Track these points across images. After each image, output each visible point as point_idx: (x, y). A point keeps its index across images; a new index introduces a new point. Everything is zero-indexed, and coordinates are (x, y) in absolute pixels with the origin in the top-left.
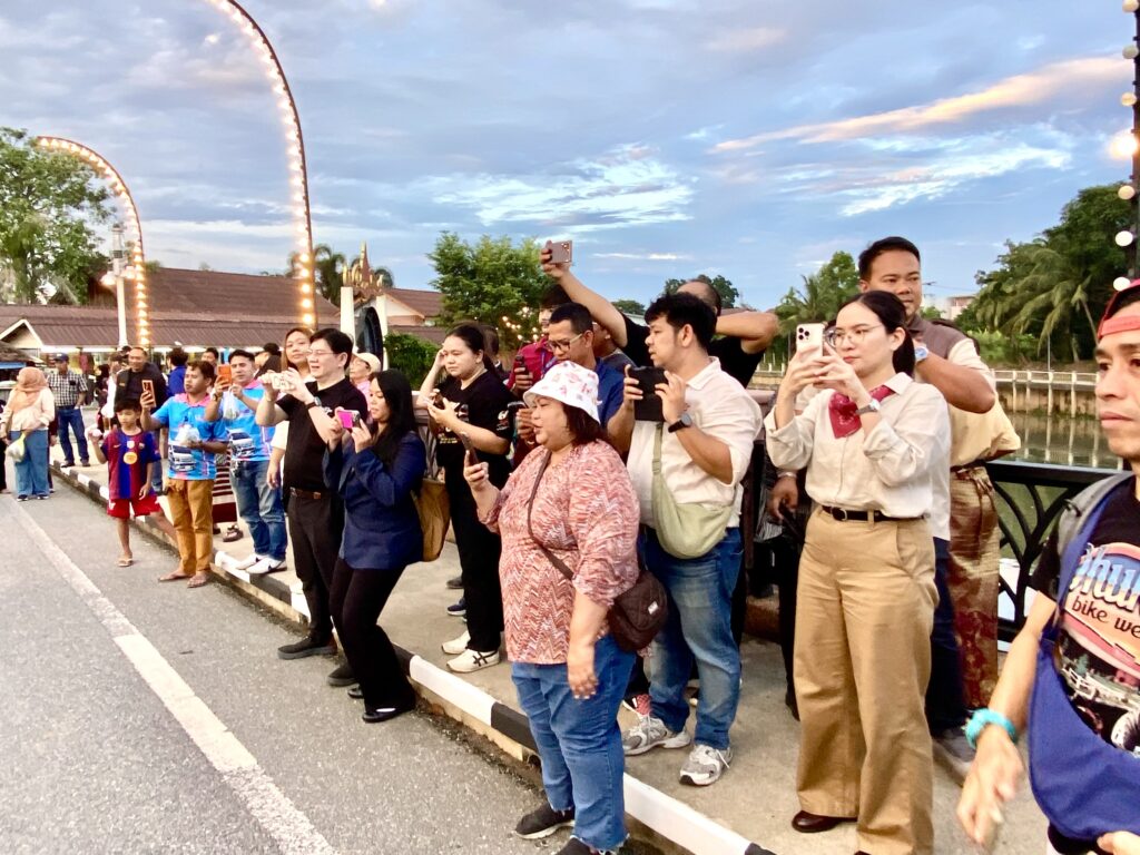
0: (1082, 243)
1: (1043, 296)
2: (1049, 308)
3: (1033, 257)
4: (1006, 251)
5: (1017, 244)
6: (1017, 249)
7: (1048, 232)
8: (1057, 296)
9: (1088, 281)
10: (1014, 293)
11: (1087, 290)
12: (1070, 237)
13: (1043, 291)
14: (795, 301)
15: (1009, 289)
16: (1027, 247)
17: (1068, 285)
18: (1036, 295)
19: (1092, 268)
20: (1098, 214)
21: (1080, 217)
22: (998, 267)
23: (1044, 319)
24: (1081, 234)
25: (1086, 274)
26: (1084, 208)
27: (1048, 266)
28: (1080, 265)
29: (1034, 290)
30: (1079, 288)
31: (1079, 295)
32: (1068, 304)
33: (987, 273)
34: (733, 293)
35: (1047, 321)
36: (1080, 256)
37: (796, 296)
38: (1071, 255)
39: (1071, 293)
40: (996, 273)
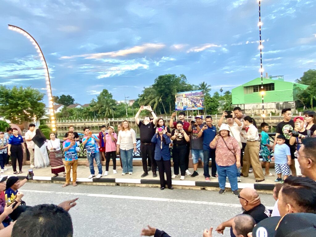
0: (161, 88)
1: (153, 100)
2: (155, 103)
3: (150, 91)
4: (144, 89)
5: (146, 88)
6: (146, 89)
7: (153, 85)
8: (156, 100)
9: (162, 96)
10: (147, 99)
11: (162, 98)
12: (157, 87)
13: (153, 99)
14: (95, 102)
15: (146, 98)
16: (148, 88)
17: (158, 97)
18: (152, 100)
19: (163, 93)
20: (163, 82)
21: (159, 82)
22: (143, 93)
23: (154, 105)
24: (160, 86)
25: (161, 95)
26: (160, 80)
27: (154, 93)
28: (160, 93)
29: (151, 99)
30: (160, 98)
31: (160, 100)
32: (158, 101)
33: (140, 94)
34: (73, 100)
35: (155, 105)
36: (160, 91)
37: (95, 101)
38: (159, 91)
39: (159, 99)
40: (142, 95)
